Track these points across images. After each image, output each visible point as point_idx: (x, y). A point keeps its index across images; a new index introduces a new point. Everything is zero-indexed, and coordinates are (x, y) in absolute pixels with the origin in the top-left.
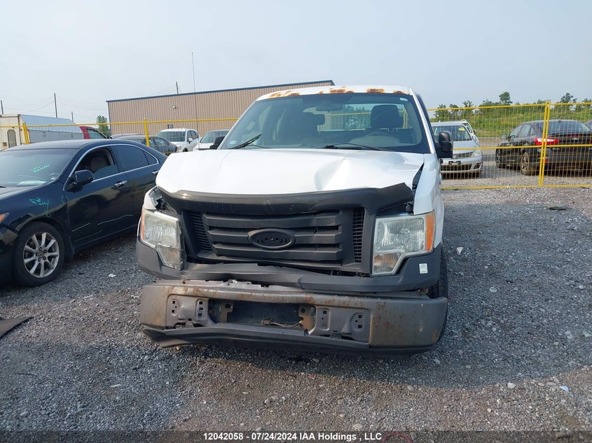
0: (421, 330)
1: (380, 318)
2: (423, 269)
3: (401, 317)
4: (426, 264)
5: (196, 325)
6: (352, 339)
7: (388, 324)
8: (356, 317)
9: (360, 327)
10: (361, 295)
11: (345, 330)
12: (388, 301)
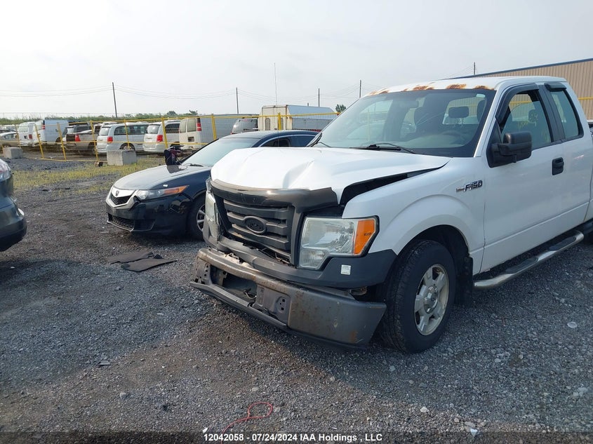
0: (335, 326)
1: (297, 305)
2: (346, 270)
3: (316, 309)
4: (350, 267)
5: (203, 283)
6: (277, 319)
7: (304, 312)
8: (281, 301)
9: (282, 309)
10: (288, 282)
11: (272, 309)
12: (308, 292)
